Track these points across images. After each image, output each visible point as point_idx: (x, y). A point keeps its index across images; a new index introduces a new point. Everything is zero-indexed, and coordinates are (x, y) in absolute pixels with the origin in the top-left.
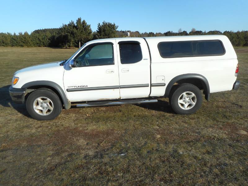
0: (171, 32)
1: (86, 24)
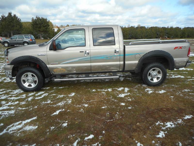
1: (17, 17)
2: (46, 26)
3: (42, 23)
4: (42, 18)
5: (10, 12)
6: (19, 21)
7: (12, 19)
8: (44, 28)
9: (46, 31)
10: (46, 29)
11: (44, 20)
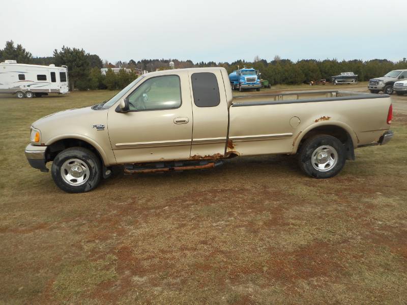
0: (242, 61)
1: (24, 50)
2: (82, 65)
3: (75, 60)
4: (74, 49)
5: (10, 41)
6: (29, 58)
7: (15, 53)
8: (78, 69)
9: (83, 75)
10: (84, 70)
11: (78, 54)
